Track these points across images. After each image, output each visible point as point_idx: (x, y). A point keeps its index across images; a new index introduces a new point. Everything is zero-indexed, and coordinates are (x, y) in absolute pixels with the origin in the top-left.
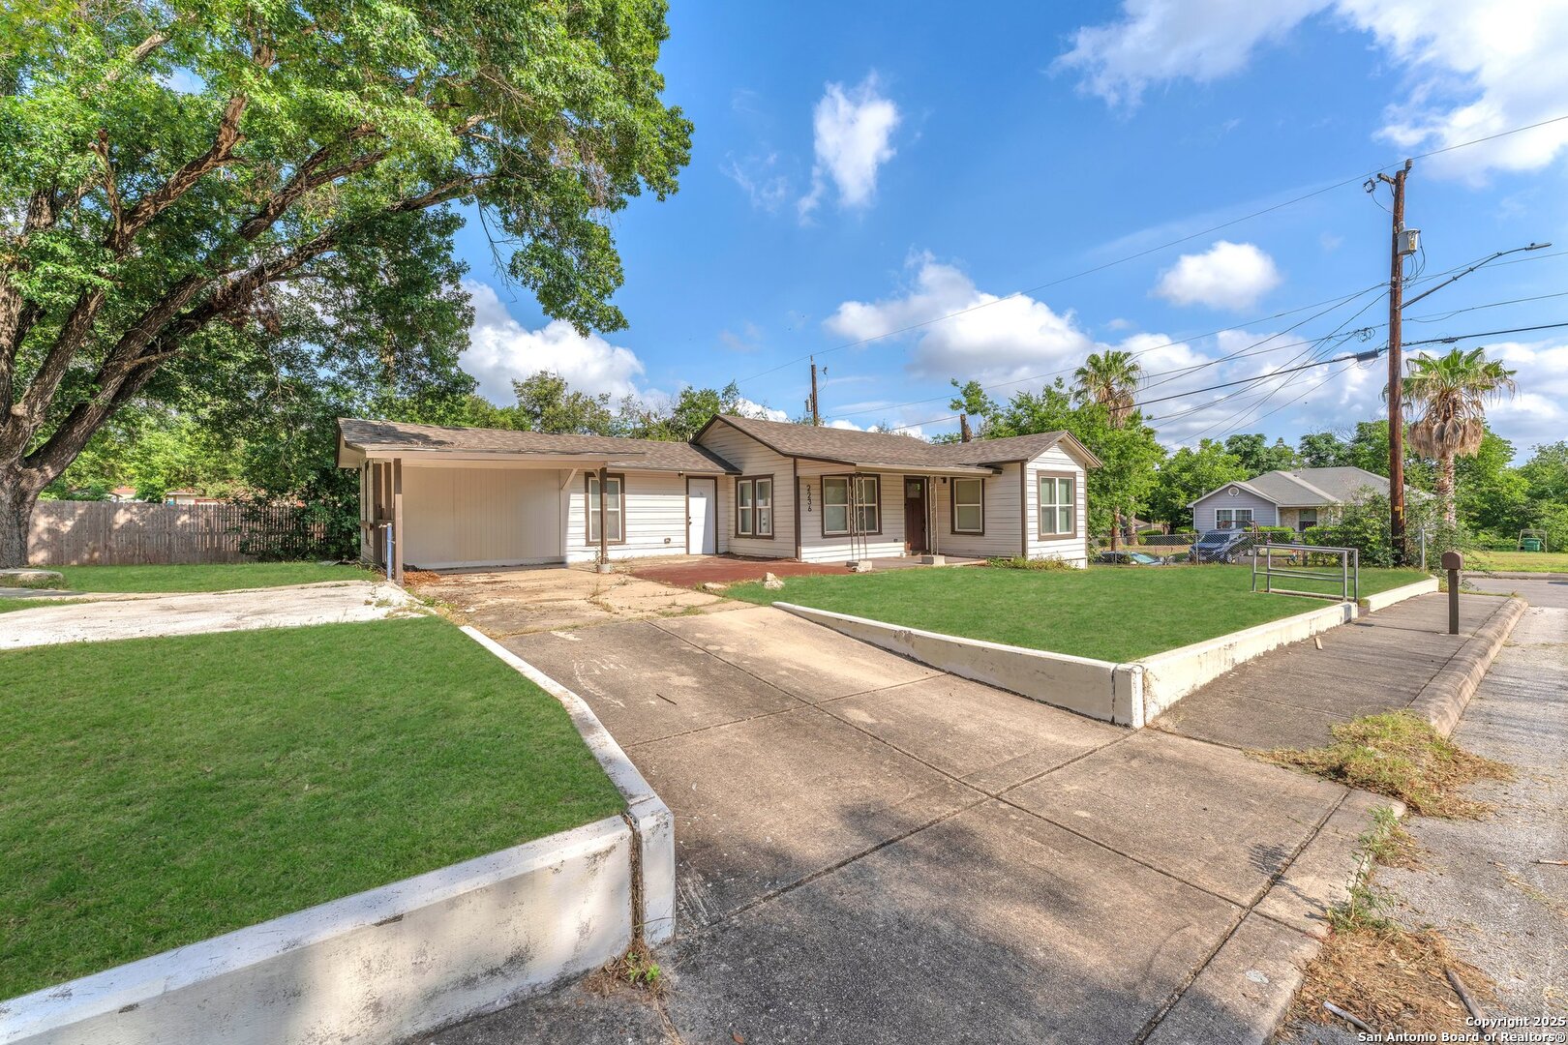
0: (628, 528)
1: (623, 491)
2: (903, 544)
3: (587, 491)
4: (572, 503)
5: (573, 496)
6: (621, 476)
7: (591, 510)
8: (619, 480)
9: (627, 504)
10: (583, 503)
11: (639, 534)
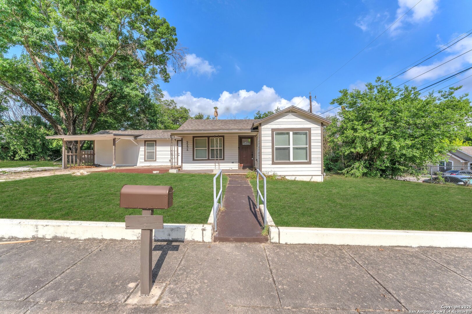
0: (157, 157)
1: (156, 146)
2: (237, 164)
3: (145, 146)
4: (141, 149)
5: (141, 147)
6: (155, 141)
7: (146, 151)
8: (155, 142)
9: (157, 149)
10: (144, 149)
11: (160, 158)
